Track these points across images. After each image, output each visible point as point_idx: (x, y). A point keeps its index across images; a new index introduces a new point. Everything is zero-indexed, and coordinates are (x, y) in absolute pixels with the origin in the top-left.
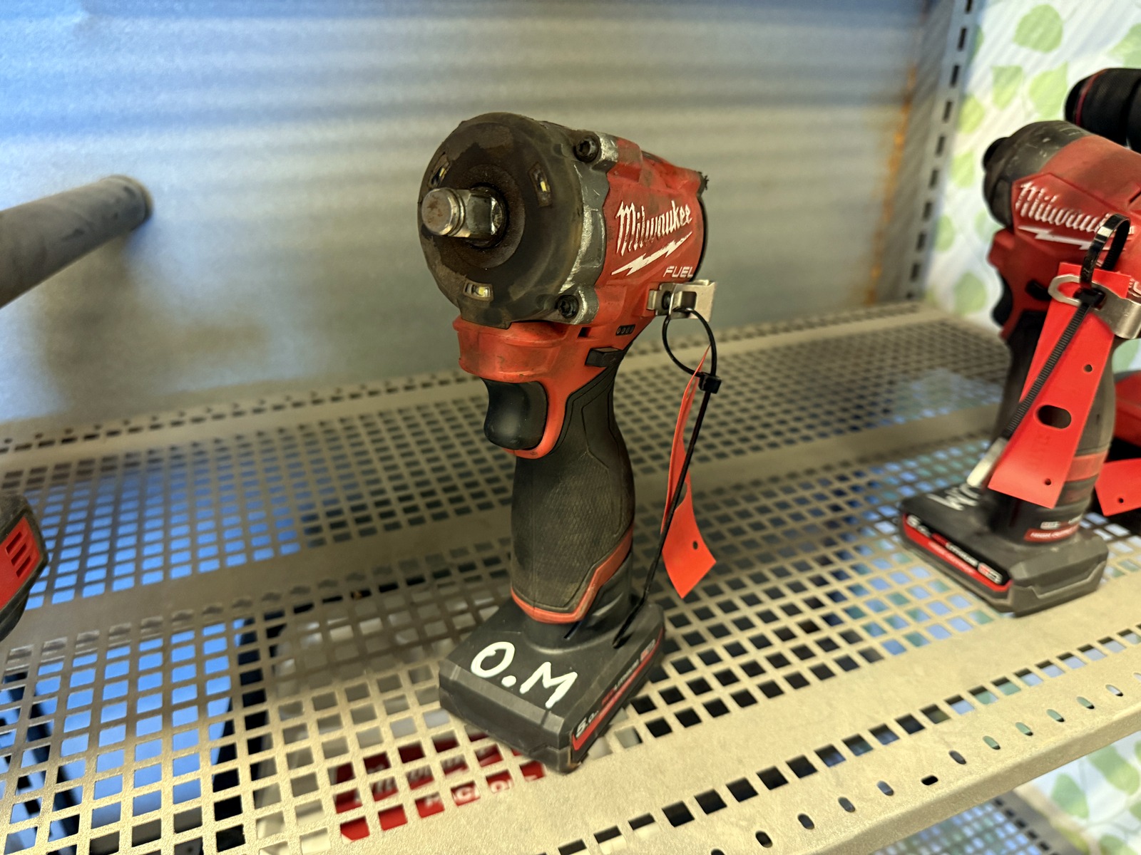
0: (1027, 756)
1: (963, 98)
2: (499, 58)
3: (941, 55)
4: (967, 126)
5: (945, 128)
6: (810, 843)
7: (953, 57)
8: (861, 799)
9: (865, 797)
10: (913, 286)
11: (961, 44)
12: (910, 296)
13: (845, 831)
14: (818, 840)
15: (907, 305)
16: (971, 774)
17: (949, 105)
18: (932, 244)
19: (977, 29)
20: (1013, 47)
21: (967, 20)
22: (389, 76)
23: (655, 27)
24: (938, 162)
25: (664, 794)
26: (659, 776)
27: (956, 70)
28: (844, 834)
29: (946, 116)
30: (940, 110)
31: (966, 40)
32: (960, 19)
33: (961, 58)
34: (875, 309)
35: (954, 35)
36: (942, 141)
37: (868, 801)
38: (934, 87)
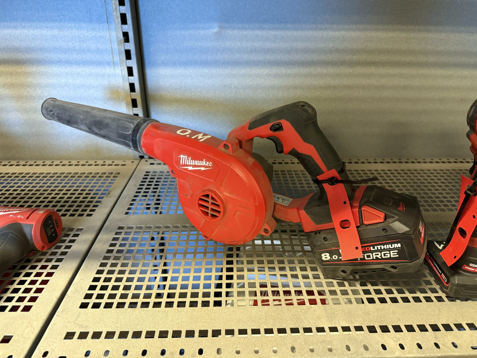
6: (419, 353)
8: (444, 345)
9: (445, 345)
13: (434, 354)
14: (422, 353)
25: (368, 322)
26: (368, 315)
28: (433, 354)
37: (446, 347)
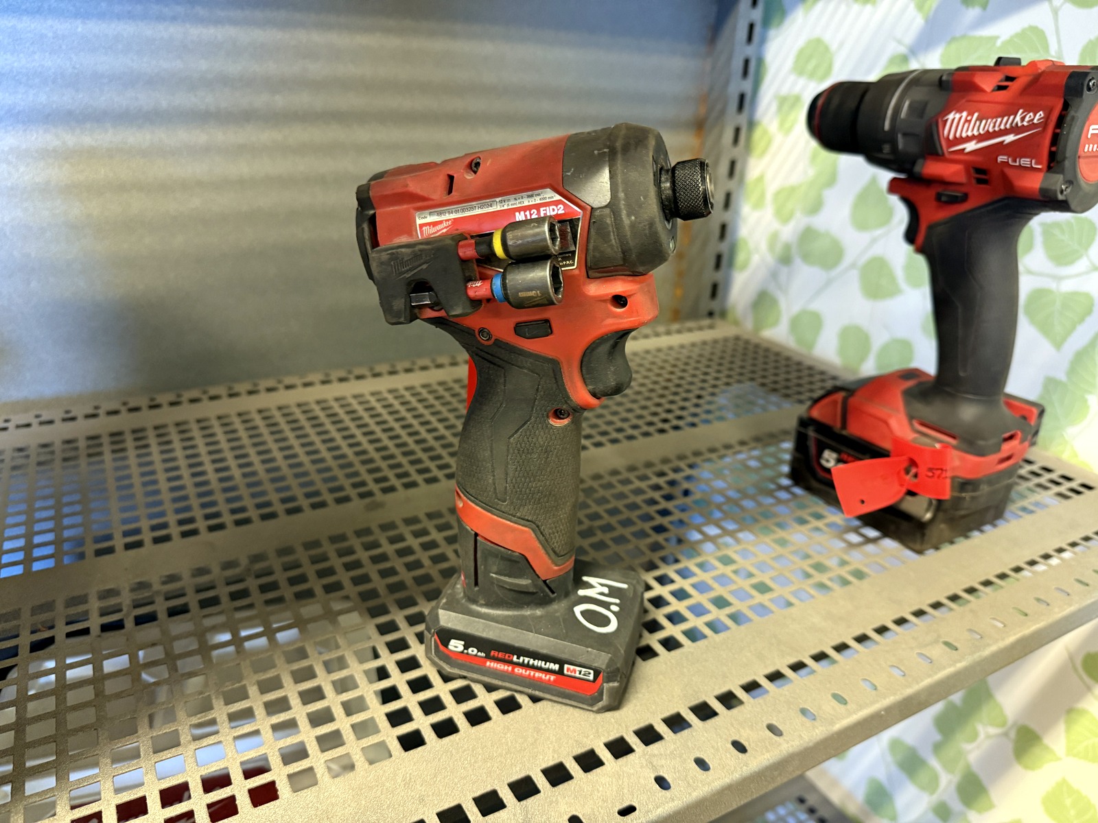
0: (737, 776)
1: (752, 124)
2: (271, 68)
3: (727, 82)
4: (757, 150)
5: (736, 152)
7: (737, 86)
10: (714, 305)
11: (745, 73)
12: (711, 314)
15: (707, 322)
16: (673, 800)
17: (737, 131)
18: (731, 264)
19: (760, 61)
20: (792, 77)
21: (750, 51)
22: (152, 82)
23: (439, 45)
24: (731, 185)
27: (742, 98)
29: (736, 140)
30: (729, 135)
31: (751, 69)
32: (743, 51)
33: (747, 86)
34: (675, 326)
35: (738, 65)
36: (733, 164)
38: (722, 112)
